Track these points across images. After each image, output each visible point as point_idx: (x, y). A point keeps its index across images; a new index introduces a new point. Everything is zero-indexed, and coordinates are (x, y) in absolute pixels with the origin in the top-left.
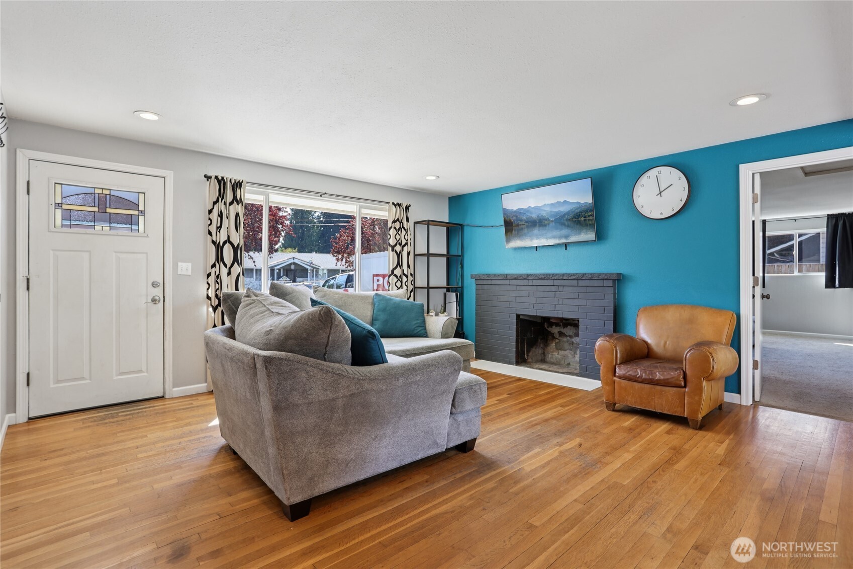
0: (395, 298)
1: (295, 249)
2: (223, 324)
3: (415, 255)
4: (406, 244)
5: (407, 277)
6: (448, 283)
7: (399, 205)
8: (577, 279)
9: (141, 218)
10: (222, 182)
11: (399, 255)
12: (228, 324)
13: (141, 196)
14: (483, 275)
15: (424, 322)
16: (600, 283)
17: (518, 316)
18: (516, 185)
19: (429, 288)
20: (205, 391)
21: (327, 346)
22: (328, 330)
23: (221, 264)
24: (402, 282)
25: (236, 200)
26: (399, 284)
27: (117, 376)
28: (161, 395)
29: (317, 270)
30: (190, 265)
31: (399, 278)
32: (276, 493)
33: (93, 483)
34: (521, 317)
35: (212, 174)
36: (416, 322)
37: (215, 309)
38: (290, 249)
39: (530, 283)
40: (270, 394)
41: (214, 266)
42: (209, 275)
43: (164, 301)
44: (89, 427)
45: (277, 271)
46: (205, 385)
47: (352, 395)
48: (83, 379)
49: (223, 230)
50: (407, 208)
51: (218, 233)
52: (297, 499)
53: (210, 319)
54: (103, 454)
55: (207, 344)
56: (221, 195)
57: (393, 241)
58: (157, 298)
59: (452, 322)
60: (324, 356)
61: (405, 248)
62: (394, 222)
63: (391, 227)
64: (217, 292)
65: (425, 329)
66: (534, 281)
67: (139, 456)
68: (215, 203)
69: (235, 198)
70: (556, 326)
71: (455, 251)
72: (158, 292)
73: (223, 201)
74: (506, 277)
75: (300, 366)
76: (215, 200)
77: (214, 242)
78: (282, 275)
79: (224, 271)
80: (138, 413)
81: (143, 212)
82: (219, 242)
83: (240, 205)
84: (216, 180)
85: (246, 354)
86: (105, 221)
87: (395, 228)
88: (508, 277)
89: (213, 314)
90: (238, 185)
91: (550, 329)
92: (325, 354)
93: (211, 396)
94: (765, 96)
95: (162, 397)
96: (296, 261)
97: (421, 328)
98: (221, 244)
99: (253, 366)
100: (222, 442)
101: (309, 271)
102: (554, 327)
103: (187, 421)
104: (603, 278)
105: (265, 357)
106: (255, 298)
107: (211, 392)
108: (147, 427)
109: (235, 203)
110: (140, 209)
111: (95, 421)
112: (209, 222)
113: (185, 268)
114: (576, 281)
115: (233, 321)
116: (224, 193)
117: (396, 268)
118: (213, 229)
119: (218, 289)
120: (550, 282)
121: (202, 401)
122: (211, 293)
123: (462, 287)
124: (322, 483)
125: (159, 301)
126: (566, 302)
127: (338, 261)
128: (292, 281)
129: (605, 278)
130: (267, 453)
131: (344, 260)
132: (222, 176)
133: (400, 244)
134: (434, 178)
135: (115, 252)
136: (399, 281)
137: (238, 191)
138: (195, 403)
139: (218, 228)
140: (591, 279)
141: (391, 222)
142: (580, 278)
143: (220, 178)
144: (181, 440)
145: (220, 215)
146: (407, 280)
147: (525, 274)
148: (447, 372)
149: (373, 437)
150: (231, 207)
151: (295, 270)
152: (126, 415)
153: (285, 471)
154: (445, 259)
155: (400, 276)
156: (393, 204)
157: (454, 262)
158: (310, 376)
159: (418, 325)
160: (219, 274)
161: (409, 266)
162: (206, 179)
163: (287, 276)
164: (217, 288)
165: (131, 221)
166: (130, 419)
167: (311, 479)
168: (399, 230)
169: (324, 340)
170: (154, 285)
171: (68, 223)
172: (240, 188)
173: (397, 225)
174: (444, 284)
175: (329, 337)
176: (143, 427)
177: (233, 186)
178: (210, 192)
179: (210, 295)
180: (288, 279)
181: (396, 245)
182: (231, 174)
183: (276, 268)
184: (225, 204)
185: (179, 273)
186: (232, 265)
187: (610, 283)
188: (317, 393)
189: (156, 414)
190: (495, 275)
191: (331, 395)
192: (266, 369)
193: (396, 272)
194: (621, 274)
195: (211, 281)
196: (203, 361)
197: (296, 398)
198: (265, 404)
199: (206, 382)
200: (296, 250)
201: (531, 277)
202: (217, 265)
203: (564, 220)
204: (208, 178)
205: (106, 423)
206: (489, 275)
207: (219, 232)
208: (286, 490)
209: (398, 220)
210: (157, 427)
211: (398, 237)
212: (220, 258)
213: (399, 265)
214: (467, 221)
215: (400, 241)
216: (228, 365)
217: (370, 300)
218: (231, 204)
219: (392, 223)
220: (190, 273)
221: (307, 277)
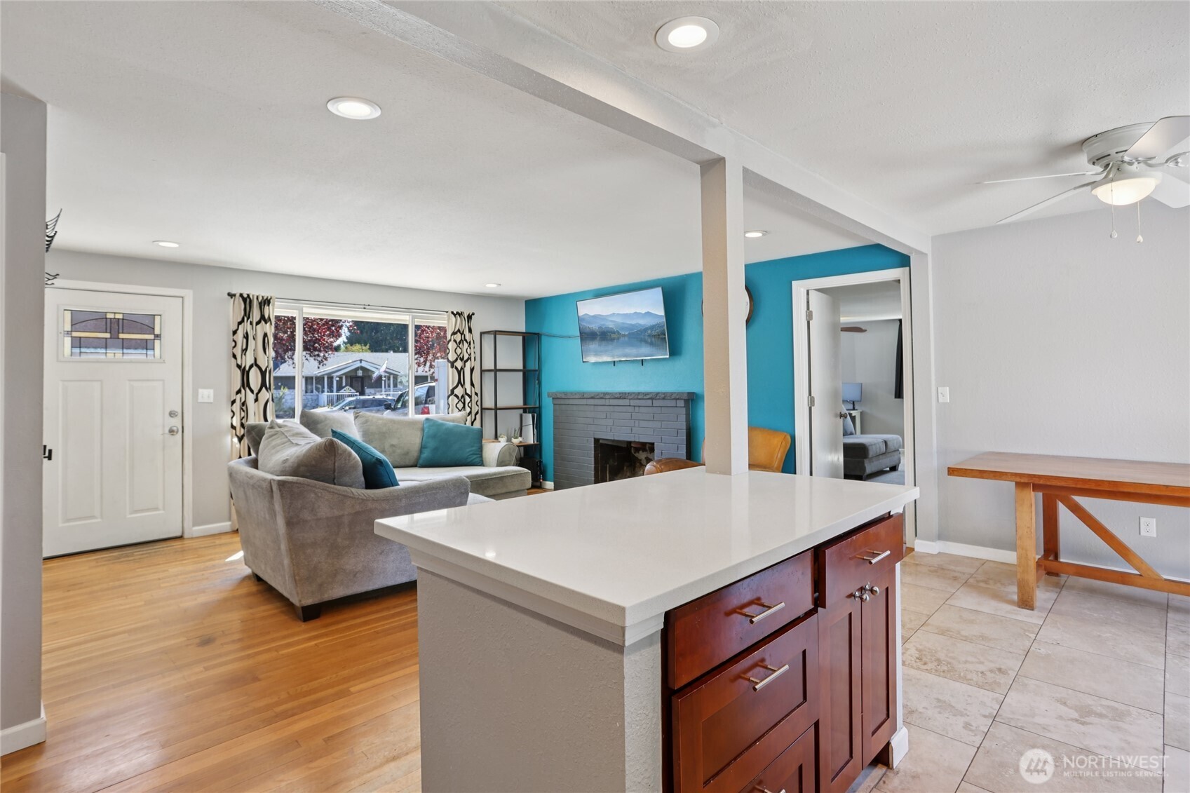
0: (448, 423)
1: (365, 346)
2: (250, 454)
3: (482, 371)
4: (469, 359)
5: (470, 397)
6: (525, 403)
7: (460, 314)
8: (652, 399)
9: (157, 343)
10: (248, 300)
11: (460, 372)
12: (253, 455)
13: (157, 319)
14: (560, 393)
15: (481, 449)
16: (673, 403)
17: (597, 441)
18: (594, 290)
19: (496, 409)
20: (229, 529)
21: (334, 472)
22: (333, 458)
23: (247, 389)
24: (464, 404)
25: (263, 318)
26: (460, 405)
27: (131, 513)
28: (179, 534)
29: (395, 377)
30: (211, 392)
31: (461, 399)
32: (291, 600)
33: (121, 605)
34: (601, 441)
35: (236, 291)
36: (470, 449)
37: (240, 439)
38: (358, 346)
39: (607, 402)
40: (284, 512)
41: (239, 392)
42: (233, 402)
43: (183, 432)
44: (104, 565)
45: (338, 379)
46: (228, 523)
47: (357, 513)
48: (93, 517)
49: (250, 353)
50: (470, 317)
51: (243, 356)
52: (309, 601)
53: (234, 450)
54: (126, 585)
55: (231, 475)
56: (247, 314)
57: (452, 358)
58: (175, 429)
59: (510, 449)
60: (334, 481)
61: (468, 364)
62: (454, 333)
63: (450, 340)
64: (243, 421)
65: (481, 456)
66: (611, 400)
67: (162, 585)
68: (240, 323)
69: (263, 317)
70: (643, 451)
71: (532, 365)
72: (176, 422)
73: (249, 321)
74: (583, 396)
75: (309, 488)
76: (240, 320)
77: (239, 367)
78: (344, 384)
79: (251, 397)
80: (155, 552)
81: (158, 336)
82: (245, 367)
83: (269, 324)
84: (241, 299)
85: (265, 480)
86: (117, 347)
87: (455, 341)
88: (585, 396)
89: (238, 445)
90: (266, 302)
91: (636, 455)
92: (334, 479)
93: (236, 535)
94: (765, 233)
95: (181, 537)
96: (364, 364)
97: (475, 456)
98: (247, 368)
99: (269, 489)
100: (247, 571)
101: (384, 379)
102: (641, 452)
103: (210, 557)
104: (674, 397)
105: (279, 481)
106: (278, 429)
107: (237, 531)
108: (166, 563)
109: (263, 322)
110: (156, 333)
111: (109, 560)
112: (234, 344)
113: (206, 395)
114: (651, 401)
115: (257, 452)
116: (250, 312)
117: (457, 386)
118: (238, 351)
119: (243, 418)
120: (626, 402)
121: (225, 540)
122: (236, 422)
123: (540, 407)
124: (332, 589)
125: (177, 432)
126: (643, 424)
127: (419, 366)
128: (358, 394)
129: (677, 397)
130: (283, 566)
131: (428, 364)
132: (248, 293)
133: (462, 359)
134: (495, 286)
135: (130, 380)
136: (460, 402)
137: (266, 308)
138: (218, 542)
139: (243, 351)
140: (664, 399)
141: (450, 334)
142: (654, 397)
143: (245, 296)
144: (204, 572)
145: (246, 337)
146: (471, 400)
147: (602, 393)
148: (452, 494)
149: (380, 551)
150: (258, 326)
151: (362, 378)
152: (142, 554)
153: (297, 578)
154: (521, 374)
155: (463, 396)
156: (452, 313)
157: (531, 377)
158: (318, 496)
159: (471, 453)
160: (245, 401)
161: (472, 384)
162: (229, 297)
163: (351, 386)
164: (242, 416)
165: (146, 345)
166: (147, 557)
167: (321, 585)
168: (460, 343)
169: (331, 466)
170: (172, 414)
171: (77, 350)
172: (269, 305)
173: (458, 338)
174: (520, 403)
175: (334, 464)
176: (163, 564)
177: (260, 304)
178: (234, 311)
179: (234, 424)
180: (353, 391)
181: (456, 360)
182: (257, 290)
183: (335, 375)
184: (251, 323)
185: (200, 400)
186: (260, 390)
187: (681, 403)
188: (324, 511)
189: (176, 552)
190: (572, 393)
191: (337, 513)
192: (280, 491)
193: (456, 392)
194: (694, 393)
195: (236, 409)
196: (227, 496)
197: (306, 515)
198: (281, 522)
199: (230, 519)
200: (368, 347)
201: (607, 397)
202: (243, 391)
203: (644, 336)
204: (231, 295)
205: (122, 562)
206: (566, 394)
207: (245, 354)
208: (298, 593)
209: (459, 331)
210: (178, 563)
211: (459, 351)
212: (245, 383)
213: (461, 383)
214: (545, 330)
215: (461, 356)
216: (250, 492)
217: (420, 426)
218: (258, 323)
219: (452, 335)
220: (211, 400)
221: (381, 387)
